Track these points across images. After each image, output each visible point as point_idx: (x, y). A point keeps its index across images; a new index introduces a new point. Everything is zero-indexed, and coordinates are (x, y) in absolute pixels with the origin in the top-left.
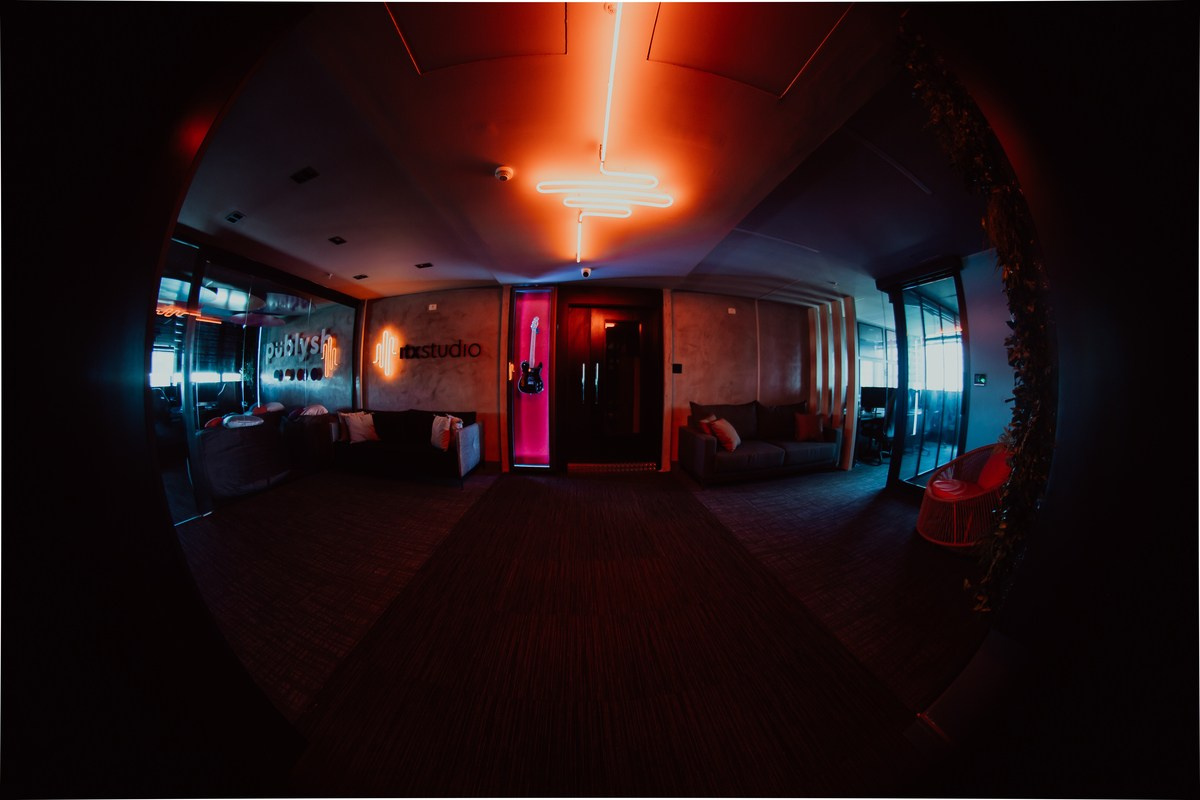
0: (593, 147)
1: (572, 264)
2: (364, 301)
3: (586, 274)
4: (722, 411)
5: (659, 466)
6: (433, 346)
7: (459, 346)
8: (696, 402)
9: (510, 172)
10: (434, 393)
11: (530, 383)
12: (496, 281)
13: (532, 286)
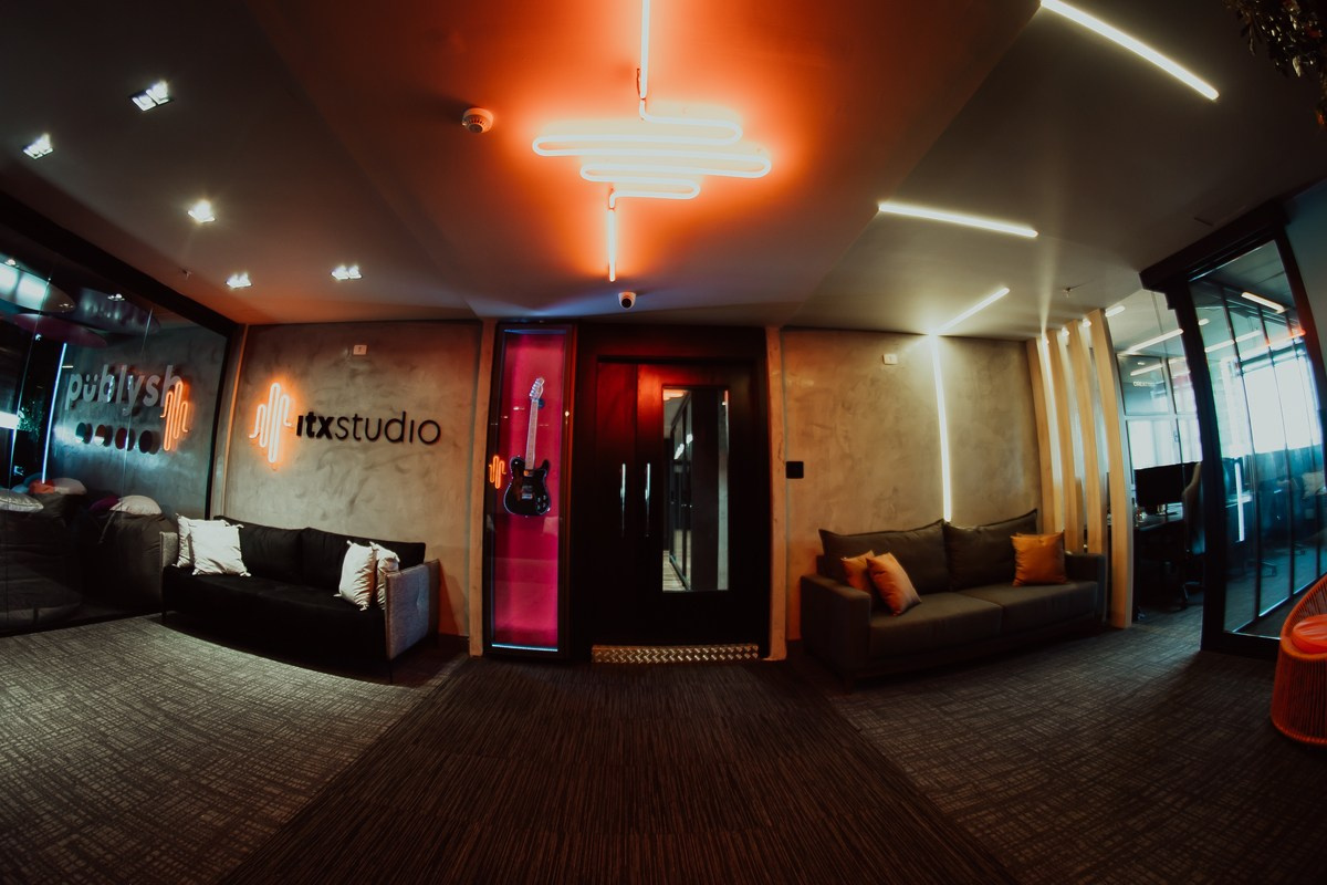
0: (626, 74)
1: (601, 285)
2: (244, 325)
3: (627, 302)
4: (881, 542)
5: (765, 651)
6: (357, 419)
7: (403, 423)
8: (831, 529)
9: (488, 119)
10: (352, 502)
11: (525, 497)
12: (470, 311)
13: (534, 322)
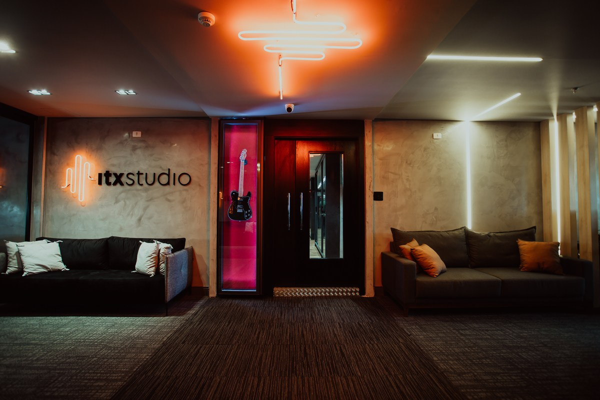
1: (275, 101)
2: (44, 117)
3: (289, 109)
4: (424, 238)
5: (363, 291)
6: (139, 174)
7: (169, 175)
8: (398, 228)
10: (140, 220)
11: (239, 211)
12: (204, 113)
13: (240, 119)
